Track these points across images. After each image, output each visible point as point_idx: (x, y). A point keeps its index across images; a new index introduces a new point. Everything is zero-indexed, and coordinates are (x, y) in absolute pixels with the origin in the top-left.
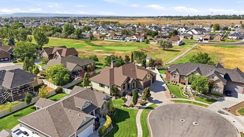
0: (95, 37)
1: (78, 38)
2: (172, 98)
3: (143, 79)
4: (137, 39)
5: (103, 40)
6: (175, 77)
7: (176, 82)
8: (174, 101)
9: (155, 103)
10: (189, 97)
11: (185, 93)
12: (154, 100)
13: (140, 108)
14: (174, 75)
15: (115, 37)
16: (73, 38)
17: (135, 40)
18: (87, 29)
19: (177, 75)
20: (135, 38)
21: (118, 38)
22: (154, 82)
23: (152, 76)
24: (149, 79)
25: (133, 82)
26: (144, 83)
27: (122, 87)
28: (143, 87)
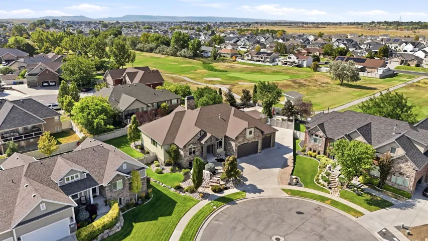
0: (224, 55)
1: (194, 56)
2: (290, 184)
3: (236, 138)
4: (297, 61)
5: (235, 61)
6: (315, 140)
7: (317, 152)
8: (290, 193)
9: (245, 191)
10: (330, 188)
11: (323, 177)
12: (247, 183)
13: (205, 196)
14: (314, 136)
15: (257, 57)
16: (185, 57)
17: (293, 62)
18: (218, 41)
19: (320, 137)
20: (294, 58)
21: (262, 58)
22: (270, 147)
23: (262, 132)
24: (253, 140)
25: (211, 141)
26: (238, 145)
27: (186, 150)
28: (235, 155)
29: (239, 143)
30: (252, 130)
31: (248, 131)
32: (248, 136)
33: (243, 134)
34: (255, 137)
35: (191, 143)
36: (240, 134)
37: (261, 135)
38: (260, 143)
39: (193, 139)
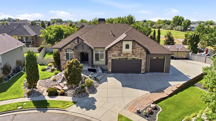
1: (184, 30)
2: (137, 112)
3: (109, 49)
9: (75, 103)
12: (91, 96)
16: (178, 30)
22: (163, 72)
23: (146, 50)
24: (134, 57)
25: (83, 48)
26: (112, 58)
27: (63, 54)
28: (109, 68)
29: (114, 56)
30: (130, 44)
31: (124, 44)
32: (124, 50)
33: (118, 47)
34: (136, 53)
35: (68, 48)
36: (114, 46)
37: (145, 53)
38: (144, 63)
39: (70, 45)
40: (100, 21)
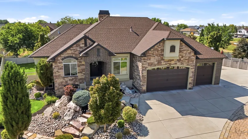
3: (145, 54)
4: (247, 34)
22: (211, 83)
23: (196, 53)
24: (179, 65)
25: (98, 55)
26: (147, 69)
27: (58, 66)
28: (143, 85)
29: (151, 64)
30: (177, 44)
31: (168, 44)
32: (168, 54)
33: (158, 51)
34: (182, 59)
35: (67, 55)
36: (152, 50)
37: (194, 58)
38: (192, 72)
39: (71, 50)
40: (102, 14)
